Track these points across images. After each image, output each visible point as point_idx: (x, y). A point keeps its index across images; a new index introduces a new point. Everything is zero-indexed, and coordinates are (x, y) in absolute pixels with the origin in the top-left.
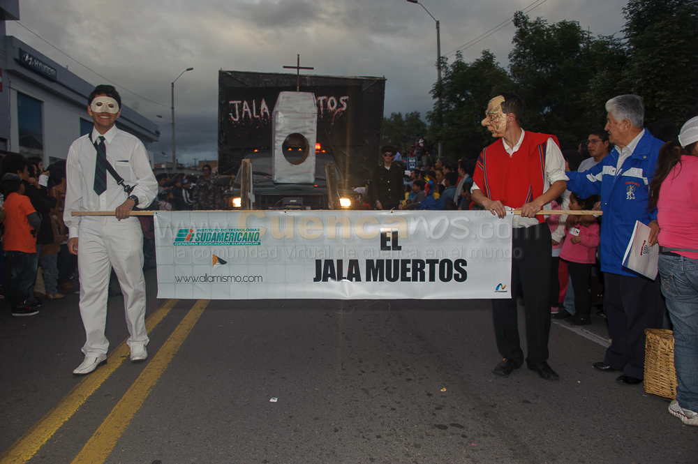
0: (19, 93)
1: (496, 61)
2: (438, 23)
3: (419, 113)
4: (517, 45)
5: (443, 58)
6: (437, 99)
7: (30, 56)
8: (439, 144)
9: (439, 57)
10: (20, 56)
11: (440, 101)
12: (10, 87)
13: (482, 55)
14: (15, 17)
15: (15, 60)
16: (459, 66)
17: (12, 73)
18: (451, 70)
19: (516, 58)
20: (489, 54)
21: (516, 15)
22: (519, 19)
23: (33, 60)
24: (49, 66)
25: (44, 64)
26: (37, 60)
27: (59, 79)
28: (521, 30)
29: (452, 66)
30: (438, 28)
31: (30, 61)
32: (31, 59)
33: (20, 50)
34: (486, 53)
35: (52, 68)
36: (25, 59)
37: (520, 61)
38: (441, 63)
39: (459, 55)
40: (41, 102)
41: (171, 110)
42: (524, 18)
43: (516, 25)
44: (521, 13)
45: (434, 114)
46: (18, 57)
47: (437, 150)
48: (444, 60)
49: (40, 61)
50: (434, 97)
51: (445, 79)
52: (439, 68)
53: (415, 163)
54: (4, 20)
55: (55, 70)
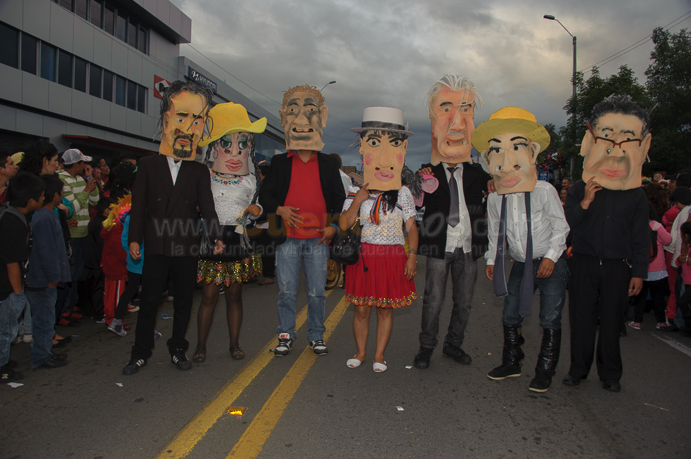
1: (633, 76)
2: (575, 39)
3: (554, 126)
4: (656, 61)
5: (579, 73)
6: (571, 115)
7: (196, 73)
8: (572, 160)
9: (575, 72)
10: (189, 74)
11: (574, 117)
13: (620, 71)
14: (187, 41)
15: (185, 76)
16: (595, 82)
18: (586, 85)
19: (654, 75)
20: (626, 70)
21: (655, 32)
22: (659, 36)
23: (199, 77)
24: (211, 81)
25: (207, 79)
26: (202, 76)
27: (218, 92)
28: (660, 47)
29: (587, 82)
30: (574, 44)
31: (196, 77)
32: (197, 75)
33: (189, 68)
34: (624, 68)
35: (213, 83)
36: (192, 75)
37: (658, 78)
38: (576, 78)
39: (595, 71)
42: (663, 33)
43: (655, 42)
44: (660, 30)
45: (567, 129)
46: (187, 75)
47: (570, 164)
48: (580, 76)
49: (205, 77)
50: (568, 113)
51: (579, 94)
52: (575, 84)
53: (547, 177)
54: (179, 43)
55: (216, 84)
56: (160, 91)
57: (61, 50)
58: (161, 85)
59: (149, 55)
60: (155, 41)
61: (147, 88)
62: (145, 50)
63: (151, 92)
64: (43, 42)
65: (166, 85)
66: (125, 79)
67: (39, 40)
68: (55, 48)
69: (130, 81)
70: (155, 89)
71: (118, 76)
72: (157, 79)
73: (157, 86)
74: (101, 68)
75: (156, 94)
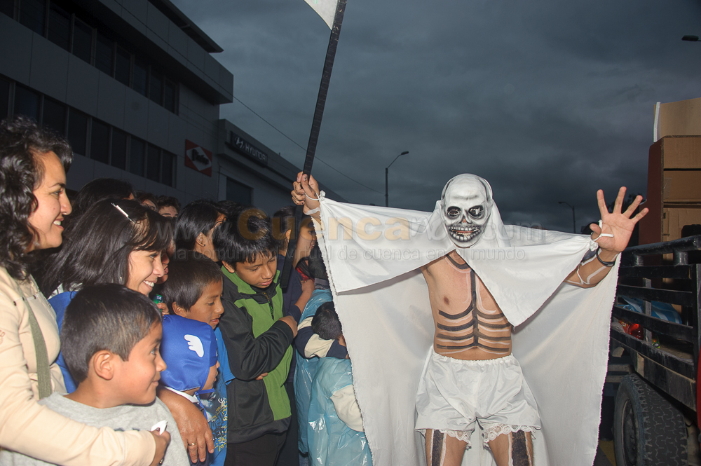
0: (229, 179)
7: (241, 140)
10: (231, 140)
12: (219, 173)
14: (229, 100)
15: (226, 143)
17: (223, 157)
23: (244, 144)
24: (260, 151)
25: (255, 148)
26: (248, 144)
27: (270, 164)
31: (240, 144)
32: (242, 143)
33: (232, 133)
35: (263, 153)
36: (236, 142)
40: (250, 189)
41: (385, 197)
46: (228, 140)
49: (252, 146)
54: (218, 103)
55: (266, 155)
56: (193, 160)
57: (48, 98)
58: (195, 153)
59: (178, 114)
60: (186, 99)
61: (176, 156)
62: (173, 107)
63: (180, 162)
64: (19, 85)
65: (201, 152)
66: (143, 142)
67: (13, 81)
68: (38, 94)
69: (151, 145)
70: (186, 156)
71: (134, 137)
72: (189, 144)
73: (189, 153)
74: (108, 126)
75: (188, 163)
